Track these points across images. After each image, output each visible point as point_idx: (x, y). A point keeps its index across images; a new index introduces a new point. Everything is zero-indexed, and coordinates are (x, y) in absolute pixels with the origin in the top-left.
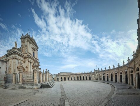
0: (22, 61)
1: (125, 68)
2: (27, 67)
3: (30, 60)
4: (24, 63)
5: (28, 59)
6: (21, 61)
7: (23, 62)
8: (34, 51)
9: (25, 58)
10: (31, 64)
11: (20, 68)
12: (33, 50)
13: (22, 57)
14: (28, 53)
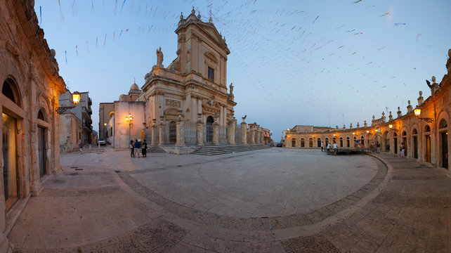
0: (177, 97)
1: (412, 120)
2: (188, 110)
3: (196, 91)
4: (181, 101)
5: (190, 89)
6: (174, 96)
7: (180, 97)
8: (213, 65)
9: (184, 88)
10: (200, 102)
11: (169, 113)
12: (209, 61)
13: (177, 85)
14: (193, 72)
